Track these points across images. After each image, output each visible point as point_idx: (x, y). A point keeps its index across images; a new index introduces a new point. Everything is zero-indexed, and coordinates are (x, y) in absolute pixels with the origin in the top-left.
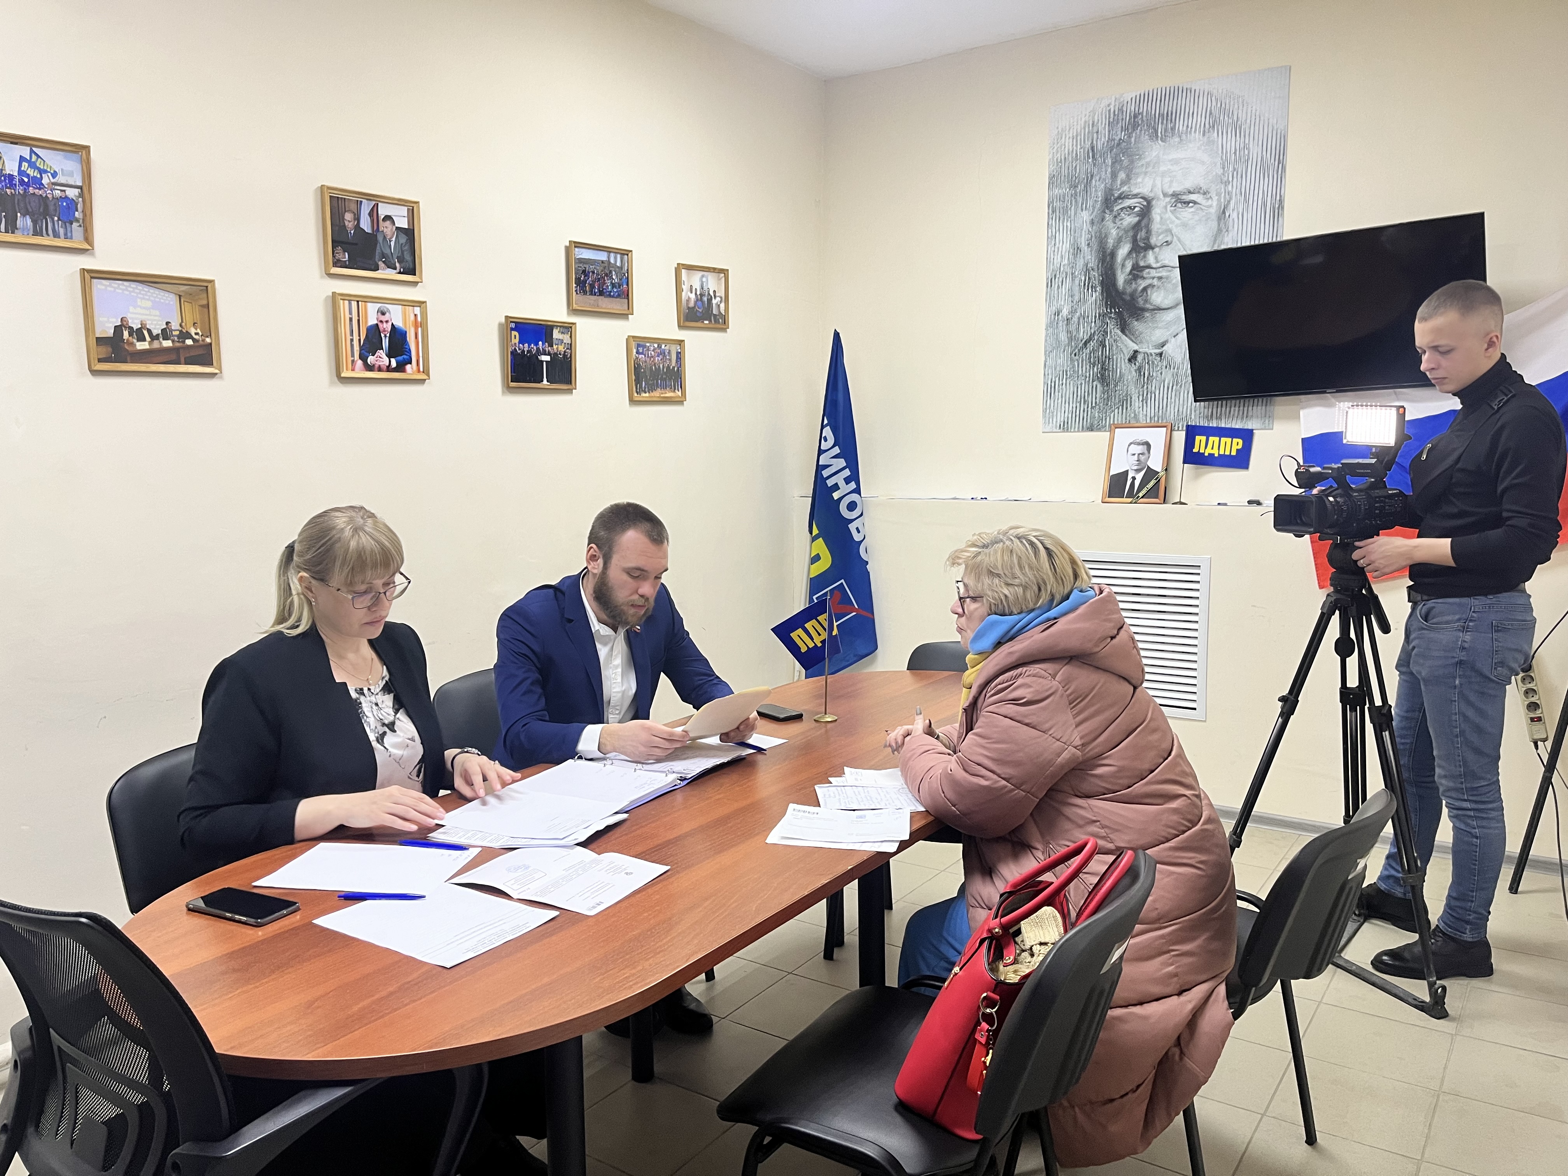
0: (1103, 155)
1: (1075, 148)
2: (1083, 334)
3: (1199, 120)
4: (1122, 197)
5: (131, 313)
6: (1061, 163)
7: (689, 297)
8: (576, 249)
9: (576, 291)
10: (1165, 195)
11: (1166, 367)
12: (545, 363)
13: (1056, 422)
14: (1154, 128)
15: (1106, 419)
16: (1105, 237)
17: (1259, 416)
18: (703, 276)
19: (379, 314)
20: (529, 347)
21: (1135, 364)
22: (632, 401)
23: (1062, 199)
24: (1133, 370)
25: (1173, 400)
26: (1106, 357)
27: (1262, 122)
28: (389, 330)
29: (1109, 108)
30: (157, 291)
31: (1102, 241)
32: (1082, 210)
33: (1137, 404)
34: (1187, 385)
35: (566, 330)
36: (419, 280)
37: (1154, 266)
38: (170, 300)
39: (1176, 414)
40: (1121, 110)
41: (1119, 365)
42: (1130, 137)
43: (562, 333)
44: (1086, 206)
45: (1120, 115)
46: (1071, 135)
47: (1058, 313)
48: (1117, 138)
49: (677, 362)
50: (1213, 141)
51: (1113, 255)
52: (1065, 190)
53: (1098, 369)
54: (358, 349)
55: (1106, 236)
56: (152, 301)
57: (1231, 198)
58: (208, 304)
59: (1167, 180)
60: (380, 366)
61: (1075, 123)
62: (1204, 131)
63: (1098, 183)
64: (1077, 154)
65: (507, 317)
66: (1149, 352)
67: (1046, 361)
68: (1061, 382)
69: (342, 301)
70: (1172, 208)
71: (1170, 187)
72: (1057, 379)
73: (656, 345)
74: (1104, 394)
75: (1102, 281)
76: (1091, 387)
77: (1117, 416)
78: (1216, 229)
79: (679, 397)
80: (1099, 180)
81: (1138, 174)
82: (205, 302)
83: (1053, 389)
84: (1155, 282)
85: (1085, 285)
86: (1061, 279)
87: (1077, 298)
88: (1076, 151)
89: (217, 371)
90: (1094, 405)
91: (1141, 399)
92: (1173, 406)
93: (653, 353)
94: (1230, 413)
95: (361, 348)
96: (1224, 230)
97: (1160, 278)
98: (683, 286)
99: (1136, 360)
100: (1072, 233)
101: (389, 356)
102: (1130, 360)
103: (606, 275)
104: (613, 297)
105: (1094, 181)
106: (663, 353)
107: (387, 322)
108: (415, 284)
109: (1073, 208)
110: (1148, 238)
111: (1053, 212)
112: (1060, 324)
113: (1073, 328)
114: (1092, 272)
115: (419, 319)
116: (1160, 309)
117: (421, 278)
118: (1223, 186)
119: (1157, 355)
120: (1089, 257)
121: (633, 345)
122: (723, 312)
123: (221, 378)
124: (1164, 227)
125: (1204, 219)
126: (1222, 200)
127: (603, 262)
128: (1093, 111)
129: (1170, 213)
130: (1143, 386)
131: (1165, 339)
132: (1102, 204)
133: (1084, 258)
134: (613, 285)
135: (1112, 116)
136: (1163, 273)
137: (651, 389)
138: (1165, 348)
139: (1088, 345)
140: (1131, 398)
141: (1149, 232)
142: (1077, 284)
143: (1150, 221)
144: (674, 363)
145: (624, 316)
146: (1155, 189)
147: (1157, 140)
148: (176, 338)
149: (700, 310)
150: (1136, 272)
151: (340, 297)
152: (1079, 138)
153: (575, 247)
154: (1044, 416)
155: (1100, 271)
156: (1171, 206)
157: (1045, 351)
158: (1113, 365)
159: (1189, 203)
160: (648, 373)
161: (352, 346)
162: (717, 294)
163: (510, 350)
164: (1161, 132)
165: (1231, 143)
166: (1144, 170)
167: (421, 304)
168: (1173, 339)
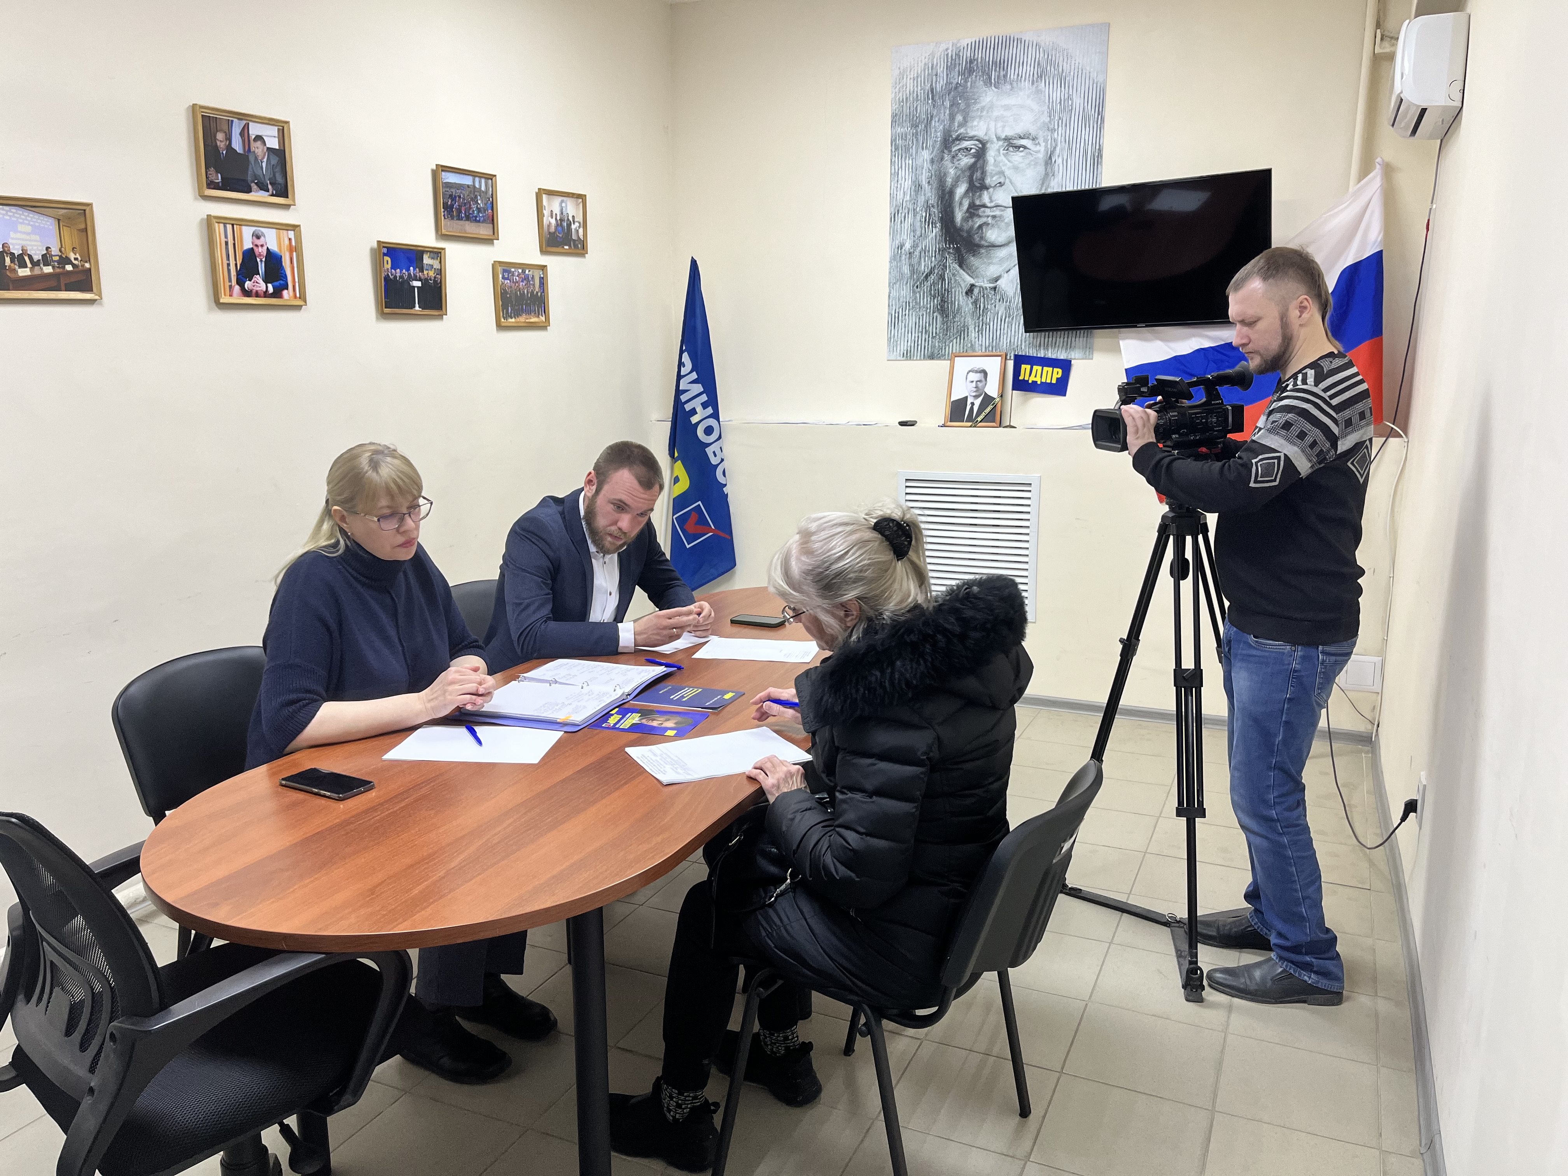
0: (942, 97)
1: (916, 89)
2: (924, 268)
3: (1028, 70)
4: (960, 138)
5: (12, 239)
6: (903, 103)
7: (550, 223)
8: (443, 173)
9: (444, 216)
10: (998, 139)
11: (1000, 300)
12: (416, 289)
13: (900, 350)
14: (988, 74)
15: (945, 348)
16: (944, 176)
17: (1081, 347)
18: (562, 201)
19: (254, 237)
20: (401, 273)
21: (972, 297)
22: (500, 327)
23: (904, 137)
24: (970, 303)
25: (1005, 331)
26: (945, 290)
27: (1084, 74)
28: (265, 254)
29: (946, 53)
30: (36, 216)
31: (941, 179)
32: (923, 149)
33: (973, 335)
34: (1018, 318)
35: (436, 255)
36: (292, 203)
37: (989, 205)
38: (49, 224)
39: (1008, 344)
40: (958, 55)
41: (957, 298)
42: (966, 82)
43: (432, 258)
44: (926, 146)
45: (957, 60)
46: (912, 76)
47: (901, 246)
48: (955, 82)
49: (540, 287)
50: (1041, 91)
51: (951, 193)
52: (906, 129)
53: (938, 301)
54: (235, 274)
55: (945, 174)
56: (31, 225)
57: (1056, 145)
58: (86, 228)
59: (1000, 124)
60: (257, 291)
61: (916, 65)
62: (1033, 81)
63: (937, 124)
64: (917, 95)
65: (379, 242)
66: (984, 286)
67: (890, 293)
68: (904, 313)
69: (217, 224)
70: (1005, 152)
71: (1003, 131)
72: (901, 310)
73: (520, 271)
74: (943, 324)
75: (942, 218)
76: (931, 318)
77: (954, 346)
78: (1044, 173)
79: (542, 322)
80: (938, 121)
81: (974, 118)
82: (83, 226)
83: (896, 319)
84: (990, 220)
85: (926, 220)
86: (903, 215)
87: (918, 233)
88: (917, 92)
89: (97, 297)
90: (934, 335)
91: (977, 330)
92: (1005, 336)
93: (517, 278)
94: (1056, 343)
95: (238, 273)
96: (1051, 175)
97: (994, 217)
98: (544, 211)
99: (972, 293)
100: (914, 170)
101: (266, 281)
102: (967, 293)
103: (472, 199)
104: (479, 221)
105: (933, 122)
106: (526, 278)
107: (262, 246)
108: (287, 207)
109: (914, 146)
110: (983, 179)
111: (896, 149)
112: (903, 257)
113: (915, 261)
114: (932, 209)
115: (293, 243)
116: (994, 246)
117: (294, 200)
118: (1049, 134)
119: (991, 289)
120: (929, 194)
121: (500, 269)
122: (581, 237)
123: (101, 304)
124: (998, 169)
125: (1033, 163)
126: (1049, 146)
127: (468, 186)
128: (932, 55)
129: (1002, 156)
130: (979, 318)
131: (998, 275)
132: (941, 145)
133: (925, 195)
134: (479, 210)
135: (950, 60)
136: (997, 212)
137: (517, 314)
138: (998, 283)
139: (929, 277)
140: (968, 329)
141: (984, 173)
142: (919, 220)
143: (985, 162)
144: (537, 290)
145: (489, 241)
146: (990, 132)
147: (991, 86)
148: (56, 264)
149: (560, 235)
150: (972, 211)
151: (215, 221)
152: (919, 80)
153: (442, 171)
154: (889, 344)
155: (939, 207)
156: (1004, 150)
157: (890, 283)
158: (952, 297)
159: (1019, 147)
160: (513, 299)
161: (229, 270)
162: (576, 220)
163: (383, 276)
164: (995, 79)
165: (1057, 94)
166: (979, 114)
167: (295, 228)
168: (1006, 275)
